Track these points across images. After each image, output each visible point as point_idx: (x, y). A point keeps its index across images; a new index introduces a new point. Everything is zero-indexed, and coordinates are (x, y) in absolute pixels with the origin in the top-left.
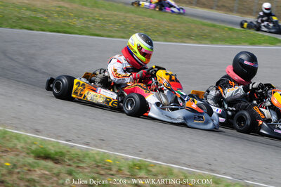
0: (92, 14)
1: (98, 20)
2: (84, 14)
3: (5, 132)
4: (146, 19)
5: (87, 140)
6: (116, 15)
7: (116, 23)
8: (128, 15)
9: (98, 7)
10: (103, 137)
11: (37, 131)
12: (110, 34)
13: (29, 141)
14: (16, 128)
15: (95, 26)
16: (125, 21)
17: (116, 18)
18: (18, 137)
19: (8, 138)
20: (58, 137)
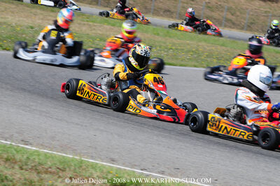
0: (165, 43)
1: (171, 49)
2: (157, 44)
3: (82, 162)
4: (219, 47)
5: (162, 169)
6: (188, 44)
7: (188, 51)
8: (200, 44)
9: (170, 37)
10: (177, 166)
11: (113, 161)
12: (182, 63)
13: (105, 170)
14: (92, 158)
15: (167, 55)
16: (197, 50)
17: (188, 47)
18: (94, 167)
19: (84, 167)
20: (133, 166)
